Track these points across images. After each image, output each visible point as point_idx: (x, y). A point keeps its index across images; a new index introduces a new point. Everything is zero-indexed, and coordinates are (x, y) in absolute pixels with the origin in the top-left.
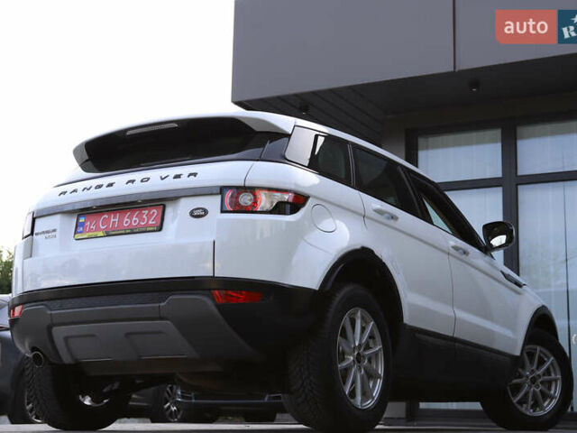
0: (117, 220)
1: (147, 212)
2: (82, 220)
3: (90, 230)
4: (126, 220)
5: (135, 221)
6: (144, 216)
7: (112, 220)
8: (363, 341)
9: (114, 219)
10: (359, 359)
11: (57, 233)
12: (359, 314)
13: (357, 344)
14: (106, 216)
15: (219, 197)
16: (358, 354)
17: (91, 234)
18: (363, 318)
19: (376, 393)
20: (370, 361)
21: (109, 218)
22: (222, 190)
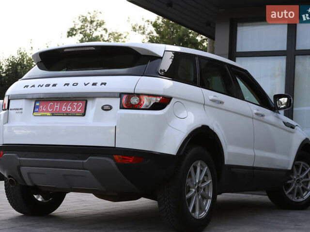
0: (58, 106)
1: (76, 104)
2: (38, 104)
3: (43, 111)
4: (64, 107)
5: (69, 109)
6: (75, 106)
7: (56, 106)
8: (201, 179)
9: (57, 106)
10: (198, 189)
11: (23, 111)
12: (199, 164)
13: (197, 181)
14: (52, 103)
15: (119, 99)
16: (198, 187)
17: (43, 113)
18: (201, 165)
19: (207, 208)
20: (204, 190)
21: (54, 105)
22: (121, 95)
